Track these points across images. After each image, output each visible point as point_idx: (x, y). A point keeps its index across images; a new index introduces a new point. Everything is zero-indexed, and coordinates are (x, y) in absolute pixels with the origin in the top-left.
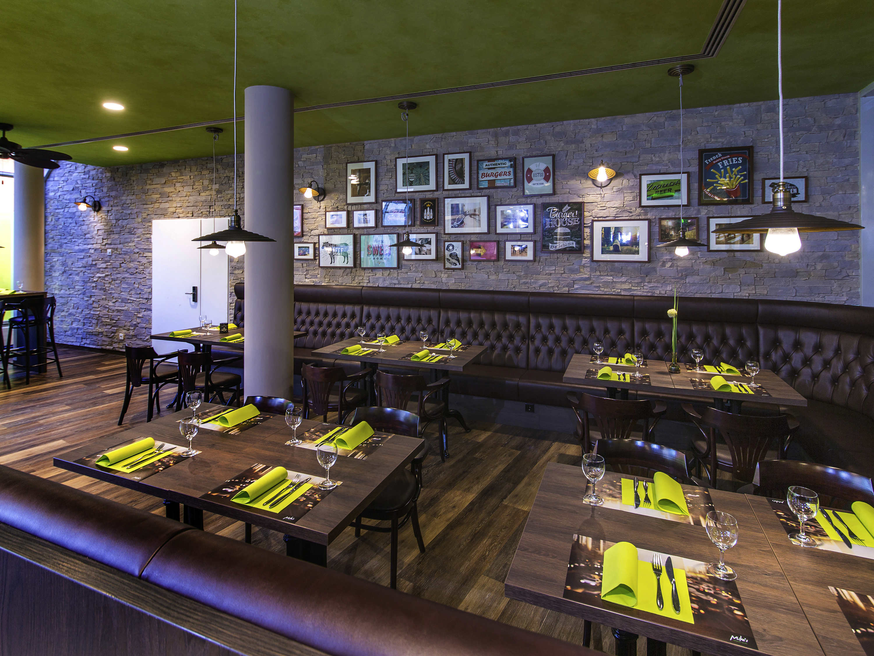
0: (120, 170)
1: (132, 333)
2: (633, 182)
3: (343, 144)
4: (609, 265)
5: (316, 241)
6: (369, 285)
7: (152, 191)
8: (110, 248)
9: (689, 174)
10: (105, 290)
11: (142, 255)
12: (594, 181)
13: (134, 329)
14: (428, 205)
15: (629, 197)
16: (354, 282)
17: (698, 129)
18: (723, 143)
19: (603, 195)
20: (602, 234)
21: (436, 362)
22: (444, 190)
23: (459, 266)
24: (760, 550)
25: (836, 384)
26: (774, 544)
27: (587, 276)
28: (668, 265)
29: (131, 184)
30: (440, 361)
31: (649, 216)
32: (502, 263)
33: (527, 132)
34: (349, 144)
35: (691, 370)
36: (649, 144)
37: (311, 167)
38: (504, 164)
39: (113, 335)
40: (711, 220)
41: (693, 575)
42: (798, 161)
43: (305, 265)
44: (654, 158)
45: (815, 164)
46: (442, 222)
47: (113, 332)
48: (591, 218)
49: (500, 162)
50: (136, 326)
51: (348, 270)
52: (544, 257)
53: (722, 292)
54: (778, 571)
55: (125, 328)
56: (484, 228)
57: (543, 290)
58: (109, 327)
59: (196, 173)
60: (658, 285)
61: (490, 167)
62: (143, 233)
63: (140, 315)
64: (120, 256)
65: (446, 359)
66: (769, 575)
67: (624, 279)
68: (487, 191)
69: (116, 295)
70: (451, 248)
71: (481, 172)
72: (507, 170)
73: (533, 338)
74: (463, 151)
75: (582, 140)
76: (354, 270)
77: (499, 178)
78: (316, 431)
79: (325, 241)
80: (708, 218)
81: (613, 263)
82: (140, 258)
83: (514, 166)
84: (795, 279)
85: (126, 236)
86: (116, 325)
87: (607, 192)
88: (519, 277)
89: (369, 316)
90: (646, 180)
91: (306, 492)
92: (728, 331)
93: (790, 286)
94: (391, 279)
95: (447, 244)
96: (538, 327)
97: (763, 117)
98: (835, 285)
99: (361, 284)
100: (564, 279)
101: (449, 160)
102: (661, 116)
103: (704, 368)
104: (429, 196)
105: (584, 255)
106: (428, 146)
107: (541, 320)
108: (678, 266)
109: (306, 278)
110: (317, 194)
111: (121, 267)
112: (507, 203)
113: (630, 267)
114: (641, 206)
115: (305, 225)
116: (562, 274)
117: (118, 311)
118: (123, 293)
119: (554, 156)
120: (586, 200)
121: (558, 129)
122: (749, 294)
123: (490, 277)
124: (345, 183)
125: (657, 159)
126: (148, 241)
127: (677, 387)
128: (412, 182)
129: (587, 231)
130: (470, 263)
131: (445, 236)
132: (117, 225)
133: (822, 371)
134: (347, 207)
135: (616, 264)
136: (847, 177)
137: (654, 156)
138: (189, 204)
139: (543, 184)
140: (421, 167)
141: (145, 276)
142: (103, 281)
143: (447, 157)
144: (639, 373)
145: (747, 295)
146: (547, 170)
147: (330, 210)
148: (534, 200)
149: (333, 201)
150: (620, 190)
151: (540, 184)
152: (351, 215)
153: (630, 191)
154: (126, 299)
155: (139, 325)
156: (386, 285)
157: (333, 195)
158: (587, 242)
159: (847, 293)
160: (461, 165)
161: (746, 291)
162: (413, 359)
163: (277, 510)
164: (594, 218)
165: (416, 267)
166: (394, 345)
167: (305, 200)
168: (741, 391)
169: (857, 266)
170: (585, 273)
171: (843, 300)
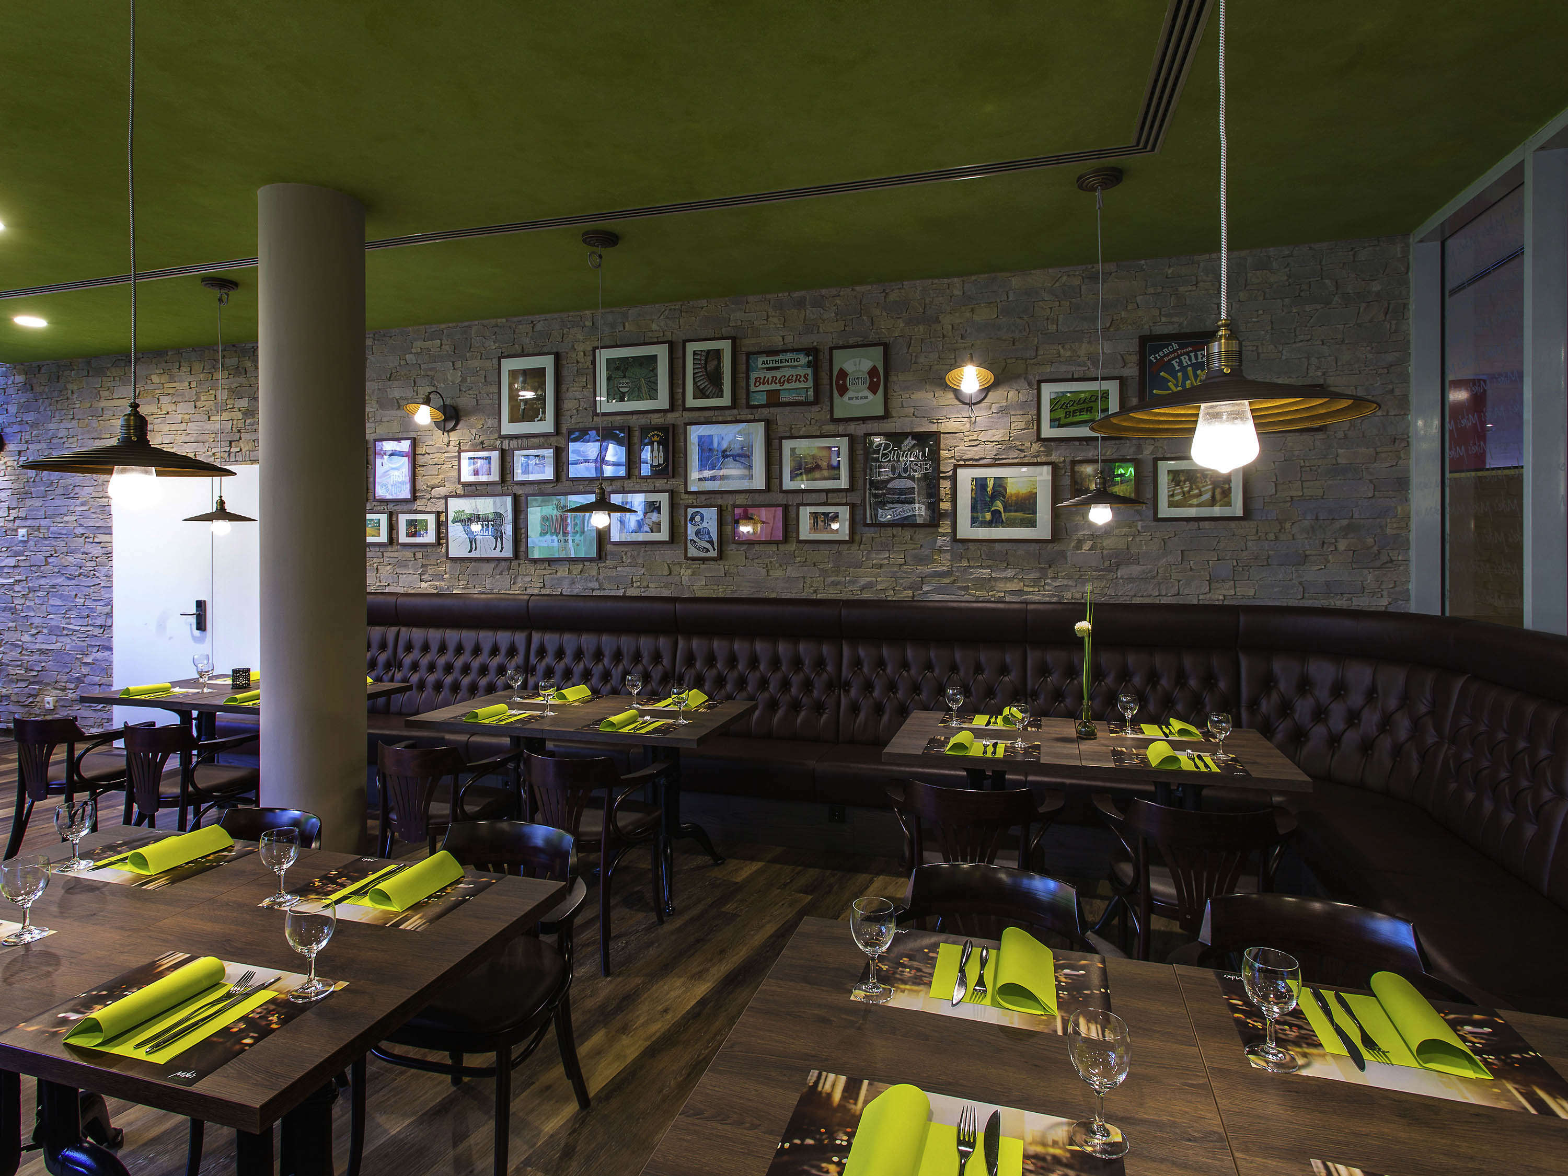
0: (43, 371)
1: (71, 695)
2: (1026, 394)
3: (493, 321)
4: (984, 548)
5: (441, 508)
6: (544, 592)
7: (111, 413)
8: (24, 527)
9: (1123, 381)
10: (13, 611)
11: (91, 540)
12: (957, 393)
13: (77, 687)
14: (656, 438)
15: (1019, 423)
16: (516, 587)
17: (1139, 299)
18: (1180, 324)
19: (973, 419)
20: (972, 490)
21: (647, 733)
22: (685, 409)
23: (713, 554)
24: (1186, 1084)
25: (1370, 752)
26: (1213, 1068)
27: (945, 569)
28: (1087, 546)
29: (68, 399)
30: (656, 730)
31: (1054, 458)
32: (792, 547)
33: (838, 302)
34: (504, 320)
35: (1117, 732)
36: (1055, 326)
37: (431, 366)
38: (796, 360)
39: (31, 700)
40: (1159, 463)
41: (1039, 1149)
42: (1308, 358)
43: (419, 555)
44: (1062, 351)
45: (1336, 363)
46: (681, 470)
47: (31, 695)
48: (953, 461)
49: (789, 356)
50: (79, 680)
51: (503, 564)
52: (869, 533)
53: (1178, 594)
54: (1216, 1129)
55: (58, 686)
56: (759, 482)
57: (867, 595)
58: (23, 684)
59: (202, 376)
60: (1070, 584)
61: (771, 365)
62: (94, 495)
63: (89, 660)
64: (47, 542)
65: (670, 725)
66: (1195, 1140)
67: (1010, 573)
68: (765, 411)
69: (37, 621)
70: (698, 518)
71: (753, 376)
72: (801, 372)
73: (846, 686)
74: (720, 336)
75: (937, 318)
76: (514, 564)
77: (787, 386)
78: (340, 875)
79: (457, 509)
80: (1156, 460)
81: (992, 545)
82: (88, 546)
83: (815, 365)
84: (1302, 568)
85: (57, 502)
86: (38, 681)
87: (981, 414)
88: (824, 573)
89: (542, 652)
90: (1048, 391)
91: (253, 1011)
92: (1188, 662)
93: (1294, 582)
94: (586, 579)
95: (691, 511)
96: (857, 663)
97: (1249, 278)
98: (1370, 578)
99: (529, 591)
100: (905, 575)
101: (695, 353)
102: (1074, 275)
103: (1141, 729)
104: (657, 420)
105: (940, 530)
106: (654, 327)
107: (862, 652)
108: (1103, 548)
109: (421, 581)
110: (440, 416)
111: (47, 563)
112: (801, 433)
113: (1021, 550)
114: (1039, 439)
115: (420, 480)
116: (901, 565)
117: (42, 652)
118: (52, 616)
119: (886, 347)
120: (943, 428)
121: (893, 296)
122: (1224, 596)
123: (771, 573)
124: (496, 397)
125: (1068, 354)
126: (103, 513)
127: (1084, 763)
128: (624, 394)
129: (946, 485)
130: (733, 546)
131: (687, 496)
132: (38, 479)
133: (1345, 731)
134: (502, 442)
135: (997, 546)
136: (1391, 387)
137: (1063, 347)
138: (187, 439)
139: (866, 398)
140: (641, 365)
141: (97, 581)
142: (11, 593)
143: (691, 347)
144: (1022, 741)
145: (1221, 597)
146: (873, 372)
147: (467, 448)
148: (852, 428)
149: (474, 431)
150: (1003, 411)
151: (861, 398)
152: (508, 459)
153: (1021, 413)
154: (59, 627)
155: (86, 680)
156: (575, 592)
157: (473, 420)
158: (945, 506)
159: (1389, 592)
160: (715, 362)
161: (1219, 592)
162: (602, 728)
163: (161, 1057)
164: (958, 461)
165: (633, 557)
166: (576, 704)
167: (417, 428)
168: (1197, 767)
169: (1405, 545)
170: (943, 563)
171: (1382, 603)
